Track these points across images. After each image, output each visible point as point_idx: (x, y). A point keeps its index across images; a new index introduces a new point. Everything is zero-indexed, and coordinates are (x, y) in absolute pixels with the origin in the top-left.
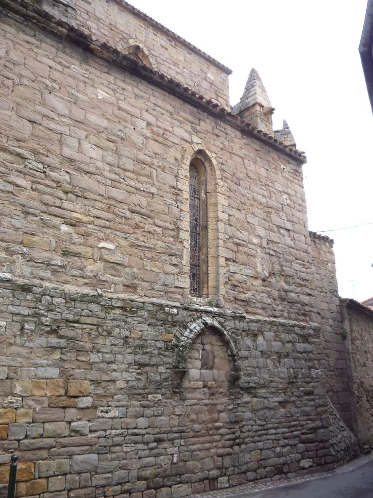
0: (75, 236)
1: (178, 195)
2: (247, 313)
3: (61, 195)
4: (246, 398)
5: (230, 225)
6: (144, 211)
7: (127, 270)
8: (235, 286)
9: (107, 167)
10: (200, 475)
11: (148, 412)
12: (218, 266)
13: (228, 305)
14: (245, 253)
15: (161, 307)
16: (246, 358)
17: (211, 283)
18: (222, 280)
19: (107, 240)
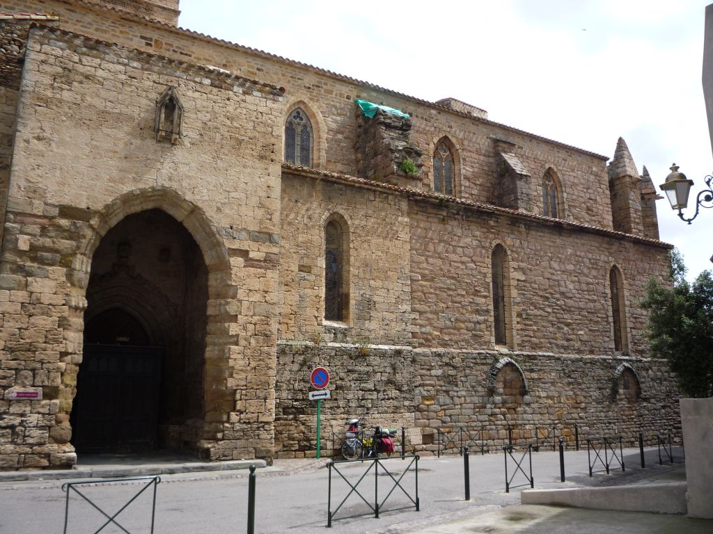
0: (570, 331)
1: (605, 297)
2: (642, 357)
3: (562, 312)
4: (645, 404)
5: (631, 307)
6: (593, 311)
7: (589, 343)
8: (636, 343)
9: (576, 292)
10: (627, 440)
11: (605, 410)
12: (626, 332)
13: (633, 354)
14: (640, 322)
15: (605, 360)
16: (643, 383)
17: (623, 342)
18: (629, 340)
19: (581, 330)
